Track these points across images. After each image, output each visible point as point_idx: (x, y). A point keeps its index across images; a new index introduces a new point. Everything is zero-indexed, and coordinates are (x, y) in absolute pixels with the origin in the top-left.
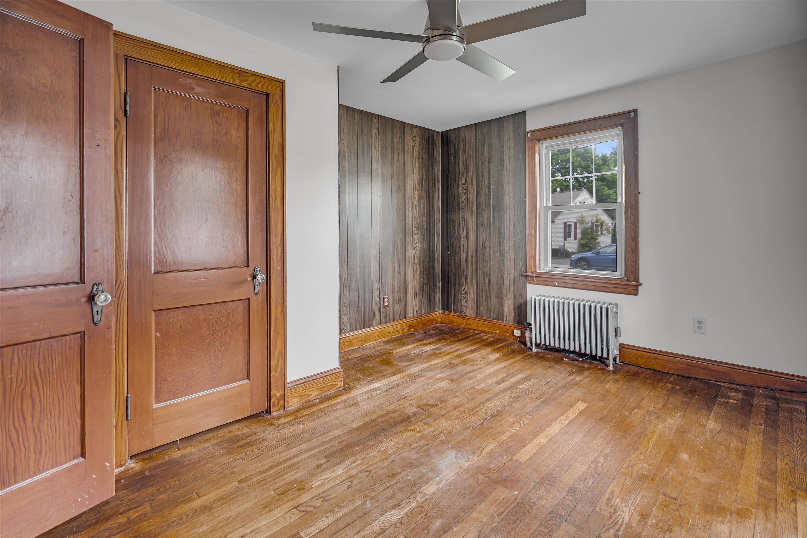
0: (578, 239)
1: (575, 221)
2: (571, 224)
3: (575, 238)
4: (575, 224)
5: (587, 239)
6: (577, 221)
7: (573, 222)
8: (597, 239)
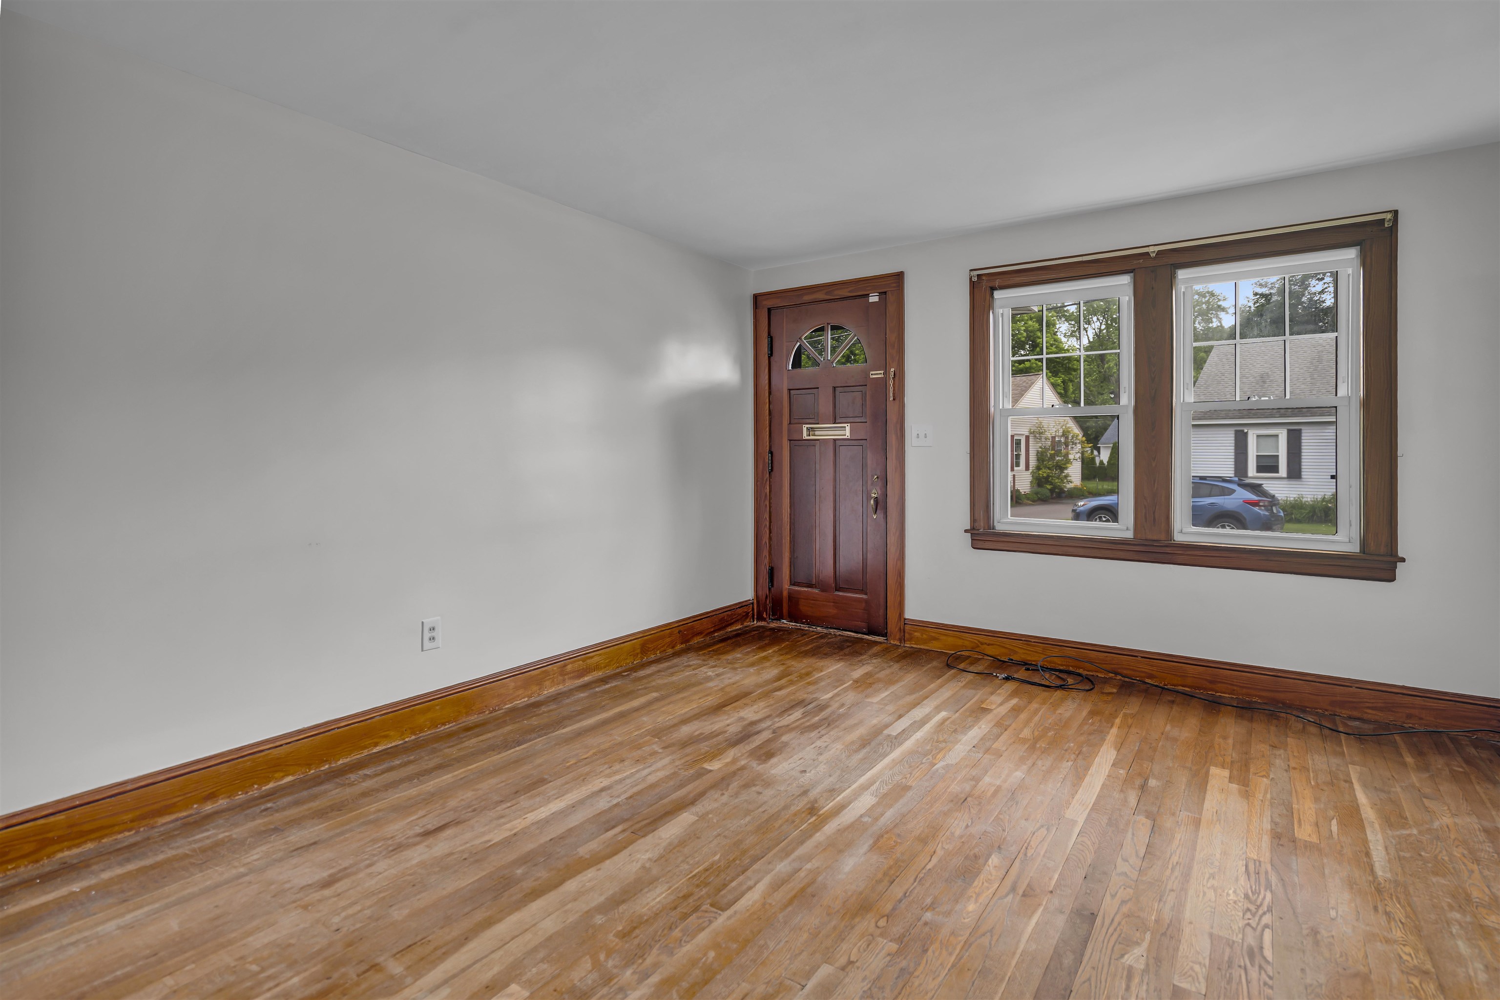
0: (1031, 469)
1: (1027, 433)
2: (1020, 440)
3: (1027, 468)
4: (1027, 438)
5: (1049, 468)
6: (1031, 433)
7: (1023, 435)
8: (1066, 468)
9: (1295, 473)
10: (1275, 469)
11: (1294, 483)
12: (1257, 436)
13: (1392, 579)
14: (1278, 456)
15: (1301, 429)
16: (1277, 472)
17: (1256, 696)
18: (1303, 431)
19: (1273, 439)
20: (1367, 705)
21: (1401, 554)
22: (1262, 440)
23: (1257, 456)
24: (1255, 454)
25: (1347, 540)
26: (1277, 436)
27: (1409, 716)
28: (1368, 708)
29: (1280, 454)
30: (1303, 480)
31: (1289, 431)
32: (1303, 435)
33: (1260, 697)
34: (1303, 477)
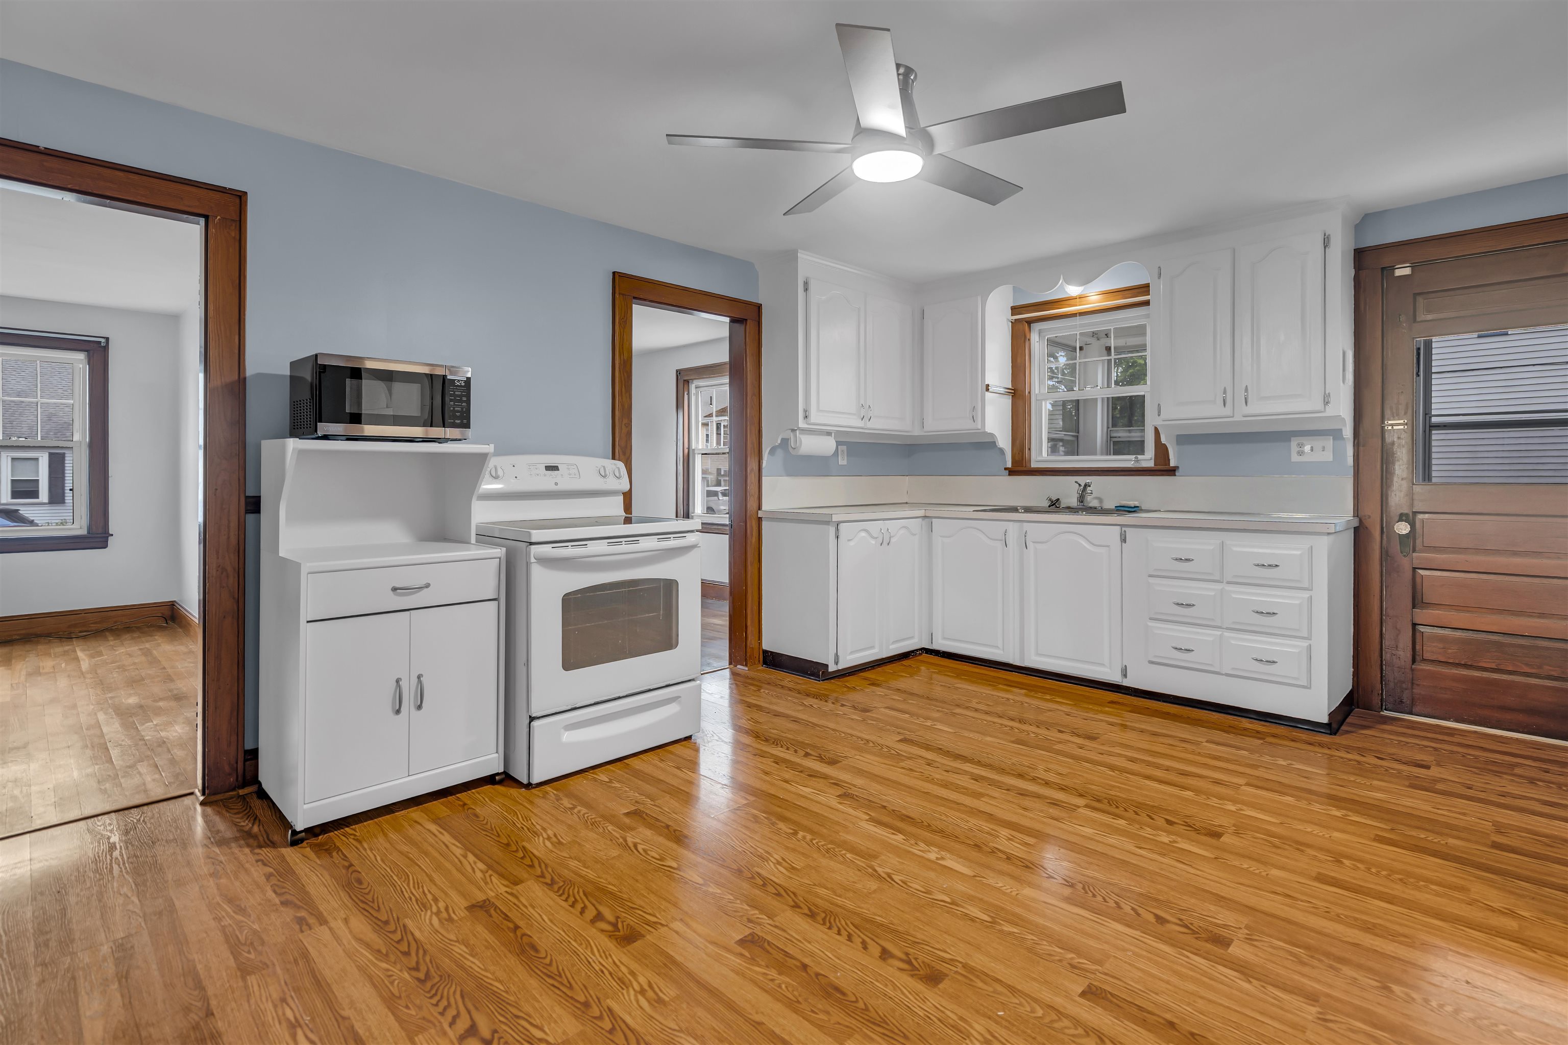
9: (57, 497)
10: (34, 494)
11: (57, 508)
12: (12, 459)
13: (105, 547)
14: (38, 480)
15: (64, 453)
16: (37, 497)
17: (15, 635)
18: (66, 455)
19: (33, 462)
20: (91, 622)
21: (111, 532)
22: (17, 463)
23: (13, 481)
24: (10, 478)
25: (79, 527)
26: (37, 459)
27: (116, 622)
28: (92, 623)
29: (40, 478)
30: (67, 505)
31: (51, 455)
32: (66, 458)
33: (18, 635)
34: (66, 501)
